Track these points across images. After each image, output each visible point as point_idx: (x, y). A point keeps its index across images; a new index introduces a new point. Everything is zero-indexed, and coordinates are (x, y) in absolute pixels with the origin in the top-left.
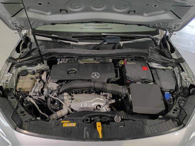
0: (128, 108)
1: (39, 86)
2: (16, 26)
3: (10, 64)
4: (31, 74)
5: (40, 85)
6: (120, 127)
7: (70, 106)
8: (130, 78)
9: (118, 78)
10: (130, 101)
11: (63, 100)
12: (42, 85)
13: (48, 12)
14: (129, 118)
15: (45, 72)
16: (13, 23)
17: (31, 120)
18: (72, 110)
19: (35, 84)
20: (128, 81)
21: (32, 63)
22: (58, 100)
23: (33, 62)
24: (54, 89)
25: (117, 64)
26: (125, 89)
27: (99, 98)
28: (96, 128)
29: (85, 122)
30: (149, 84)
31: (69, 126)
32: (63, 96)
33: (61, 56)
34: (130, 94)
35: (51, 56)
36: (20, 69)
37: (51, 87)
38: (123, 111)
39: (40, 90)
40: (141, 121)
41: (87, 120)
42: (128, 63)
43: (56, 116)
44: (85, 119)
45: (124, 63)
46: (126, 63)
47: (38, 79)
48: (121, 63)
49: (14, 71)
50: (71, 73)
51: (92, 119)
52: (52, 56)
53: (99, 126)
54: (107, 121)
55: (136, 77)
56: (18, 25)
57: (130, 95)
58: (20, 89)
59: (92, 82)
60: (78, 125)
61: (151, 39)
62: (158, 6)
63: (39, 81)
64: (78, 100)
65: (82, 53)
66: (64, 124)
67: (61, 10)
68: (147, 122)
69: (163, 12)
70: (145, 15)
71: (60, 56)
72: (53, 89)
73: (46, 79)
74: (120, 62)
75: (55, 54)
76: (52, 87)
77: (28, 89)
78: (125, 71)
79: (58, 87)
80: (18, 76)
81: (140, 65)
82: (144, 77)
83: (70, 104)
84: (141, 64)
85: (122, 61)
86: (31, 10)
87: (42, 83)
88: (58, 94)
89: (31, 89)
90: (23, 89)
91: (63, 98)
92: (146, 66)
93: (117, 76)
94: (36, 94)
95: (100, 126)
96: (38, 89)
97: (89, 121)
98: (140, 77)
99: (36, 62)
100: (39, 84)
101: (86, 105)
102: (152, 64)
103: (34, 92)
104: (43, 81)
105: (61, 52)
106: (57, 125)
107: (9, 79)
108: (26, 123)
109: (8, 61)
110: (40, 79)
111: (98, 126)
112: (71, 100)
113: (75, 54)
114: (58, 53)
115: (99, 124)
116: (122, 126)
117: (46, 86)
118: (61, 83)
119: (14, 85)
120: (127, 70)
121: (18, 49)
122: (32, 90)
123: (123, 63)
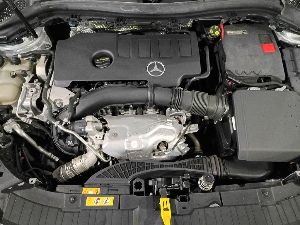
0: (226, 143)
1: (30, 94)
4: (12, 63)
5: (34, 89)
6: (211, 206)
7: (101, 146)
8: (233, 75)
9: (206, 75)
10: (232, 132)
11: (85, 135)
12: (37, 89)
14: (228, 174)
15: (43, 58)
17: (16, 187)
18: (106, 156)
19: (22, 89)
20: (230, 83)
21: (8, 38)
22: (73, 135)
23: (11, 33)
24: (64, 104)
25: (204, 33)
26: (222, 105)
27: (165, 124)
28: (158, 209)
29: (134, 190)
30: (277, 89)
31: (98, 205)
32: (85, 123)
33: (76, 17)
34: (233, 115)
35: (51, 18)
37: (56, 100)
38: (215, 156)
39: (34, 104)
40: (257, 190)
41: (138, 186)
42: (229, 32)
43: (71, 171)
44: (134, 182)
45: (221, 32)
46: (225, 34)
47: (28, 77)
48: (215, 32)
50: (102, 63)
51: (150, 183)
52: (54, 17)
53: (165, 207)
54: (181, 189)
55: (248, 72)
57: (233, 118)
59: (147, 88)
60: (118, 202)
63: (29, 80)
64: (117, 134)
65: (124, 11)
66: (88, 198)
68: (270, 193)
71: (72, 17)
72: (62, 104)
73: (47, 75)
74: (211, 31)
75: (60, 12)
76: (60, 100)
77: (8, 101)
78: (221, 55)
79: (72, 100)
81: (257, 37)
82: (265, 72)
83: (99, 142)
84: (258, 35)
85: (216, 27)
87: (38, 85)
88: (73, 119)
89: (14, 100)
91: (84, 128)
92: (272, 42)
93: (204, 70)
94: (28, 111)
95: (167, 209)
96: (29, 102)
97: (143, 189)
98: (257, 72)
99: (18, 36)
100: (31, 89)
101: (135, 145)
102: (284, 35)
103: (22, 107)
104: (40, 80)
105: (73, 8)
106: (73, 202)
108: (7, 195)
110: (33, 75)
111: (164, 209)
112: (102, 133)
113: (107, 12)
114: (67, 10)
115: (164, 202)
116: (216, 205)
117: (45, 98)
118: (79, 89)
120: (228, 54)
122: (17, 102)
123: (217, 33)
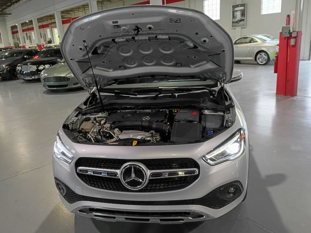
1: (97, 128)
2: (86, 83)
3: (78, 112)
5: (99, 127)
7: (119, 136)
11: (114, 133)
13: (110, 69)
16: (83, 80)
19: (95, 126)
22: (109, 133)
30: (193, 123)
36: (85, 117)
39: (98, 131)
42: (181, 111)
44: (127, 142)
45: (177, 111)
46: (179, 111)
48: (175, 111)
49: (80, 116)
56: (87, 81)
58: (82, 129)
59: (140, 121)
61: (208, 91)
62: (197, 57)
67: (120, 67)
69: (205, 62)
70: (192, 66)
74: (173, 111)
80: (82, 122)
85: (176, 109)
86: (97, 68)
89: (90, 130)
90: (85, 130)
91: (114, 131)
94: (94, 134)
96: (96, 130)
101: (131, 136)
103: (93, 132)
107: (75, 121)
109: (76, 110)
119: (78, 127)
121: (85, 103)
